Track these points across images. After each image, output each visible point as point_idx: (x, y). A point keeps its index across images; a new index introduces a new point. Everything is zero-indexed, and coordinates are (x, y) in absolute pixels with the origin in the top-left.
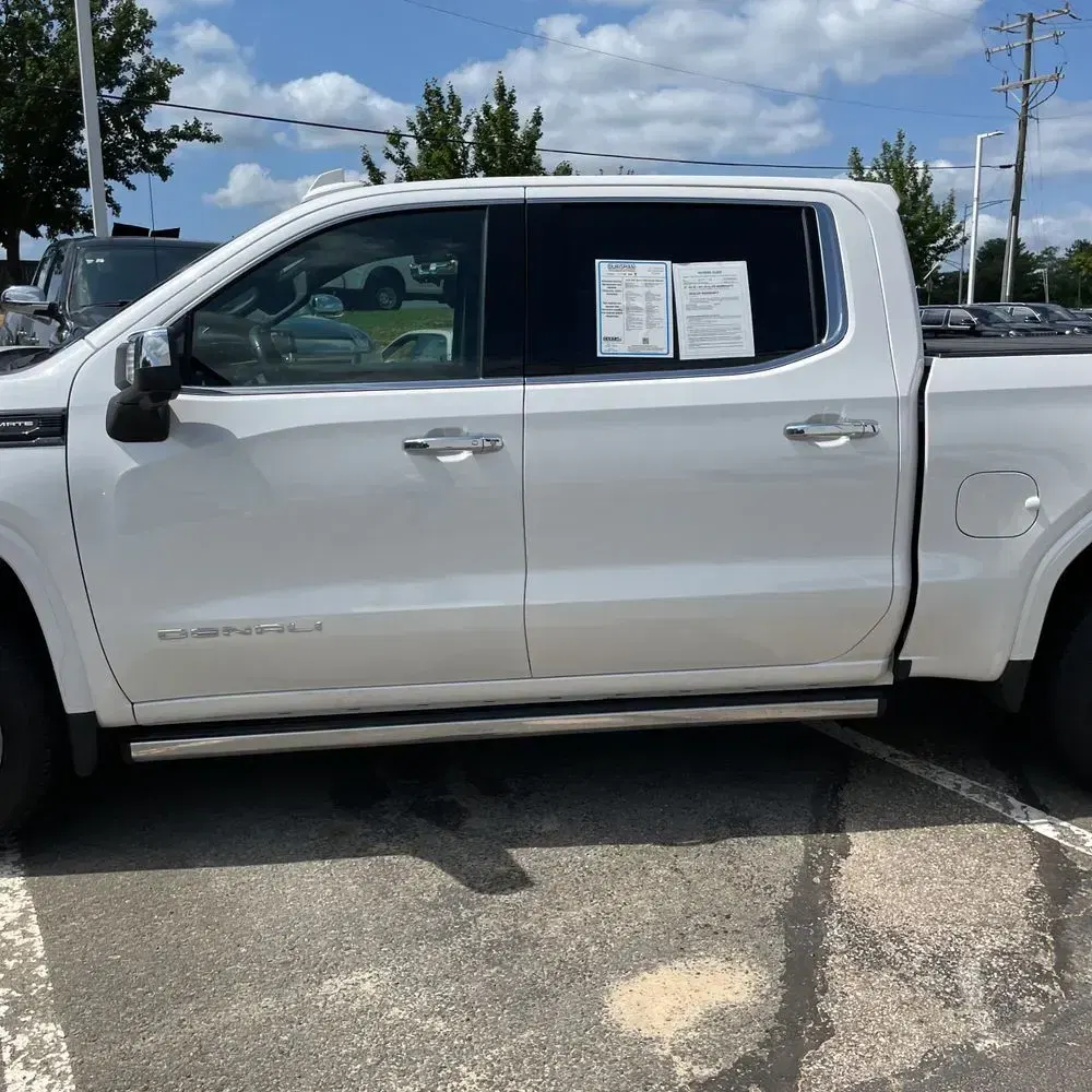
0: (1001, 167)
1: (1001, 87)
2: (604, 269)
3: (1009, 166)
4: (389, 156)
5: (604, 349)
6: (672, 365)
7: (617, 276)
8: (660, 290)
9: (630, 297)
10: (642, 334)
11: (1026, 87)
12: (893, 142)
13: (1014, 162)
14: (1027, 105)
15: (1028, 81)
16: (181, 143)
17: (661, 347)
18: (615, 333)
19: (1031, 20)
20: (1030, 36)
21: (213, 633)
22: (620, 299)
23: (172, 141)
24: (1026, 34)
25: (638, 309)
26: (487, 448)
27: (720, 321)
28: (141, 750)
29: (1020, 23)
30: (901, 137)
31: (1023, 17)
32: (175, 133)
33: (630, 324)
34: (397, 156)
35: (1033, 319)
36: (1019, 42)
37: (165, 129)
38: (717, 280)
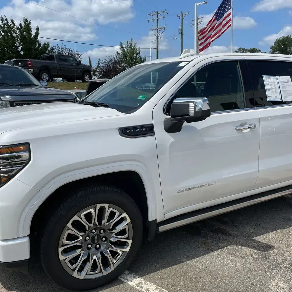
0: (154, 49)
1: (151, 29)
5: (269, 99)
9: (271, 85)
11: (157, 29)
12: (130, 41)
13: (156, 48)
14: (158, 34)
15: (158, 28)
17: (279, 98)
19: (157, 13)
20: (157, 17)
21: (190, 189)
24: (156, 17)
25: (273, 88)
26: (252, 128)
28: (162, 228)
29: (155, 14)
30: (132, 40)
31: (155, 12)
33: (272, 92)
38: (286, 81)
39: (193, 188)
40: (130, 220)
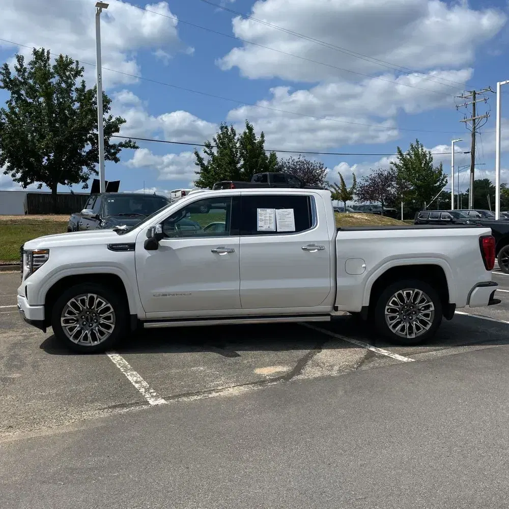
0: (465, 153)
1: (464, 120)
2: (259, 210)
3: (468, 153)
4: (205, 152)
5: (259, 229)
6: (275, 233)
7: (262, 212)
8: (273, 216)
9: (265, 217)
10: (268, 226)
11: (474, 120)
12: (415, 144)
13: (470, 151)
14: (475, 127)
15: (475, 118)
16: (123, 149)
17: (273, 229)
18: (262, 225)
19: (475, 93)
20: (474, 100)
21: (166, 295)
22: (263, 218)
23: (119, 148)
25: (267, 220)
26: (231, 252)
27: (287, 223)
28: (147, 325)
29: (470, 94)
30: (417, 142)
31: (471, 92)
32: (121, 145)
33: (265, 223)
34: (209, 152)
35: (478, 216)
36: (470, 102)
37: (117, 143)
38: (286, 213)
39: (169, 295)
40: (113, 310)
